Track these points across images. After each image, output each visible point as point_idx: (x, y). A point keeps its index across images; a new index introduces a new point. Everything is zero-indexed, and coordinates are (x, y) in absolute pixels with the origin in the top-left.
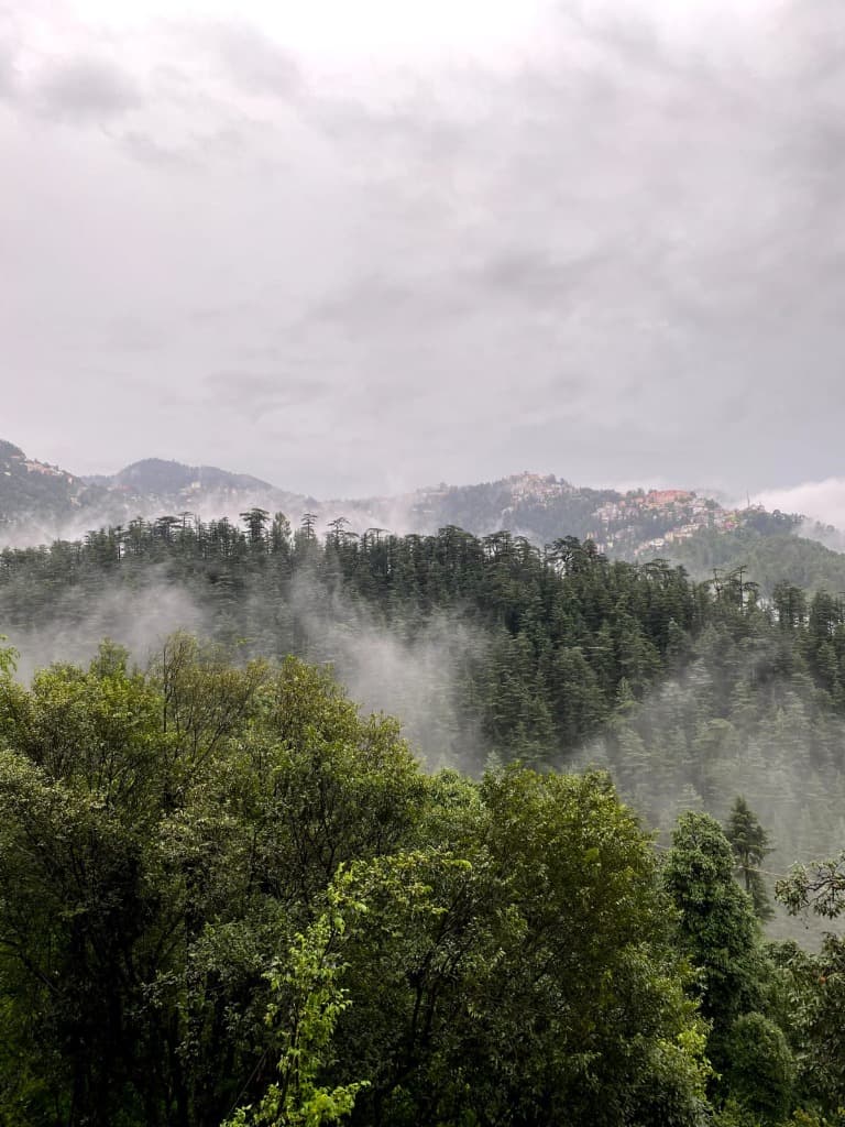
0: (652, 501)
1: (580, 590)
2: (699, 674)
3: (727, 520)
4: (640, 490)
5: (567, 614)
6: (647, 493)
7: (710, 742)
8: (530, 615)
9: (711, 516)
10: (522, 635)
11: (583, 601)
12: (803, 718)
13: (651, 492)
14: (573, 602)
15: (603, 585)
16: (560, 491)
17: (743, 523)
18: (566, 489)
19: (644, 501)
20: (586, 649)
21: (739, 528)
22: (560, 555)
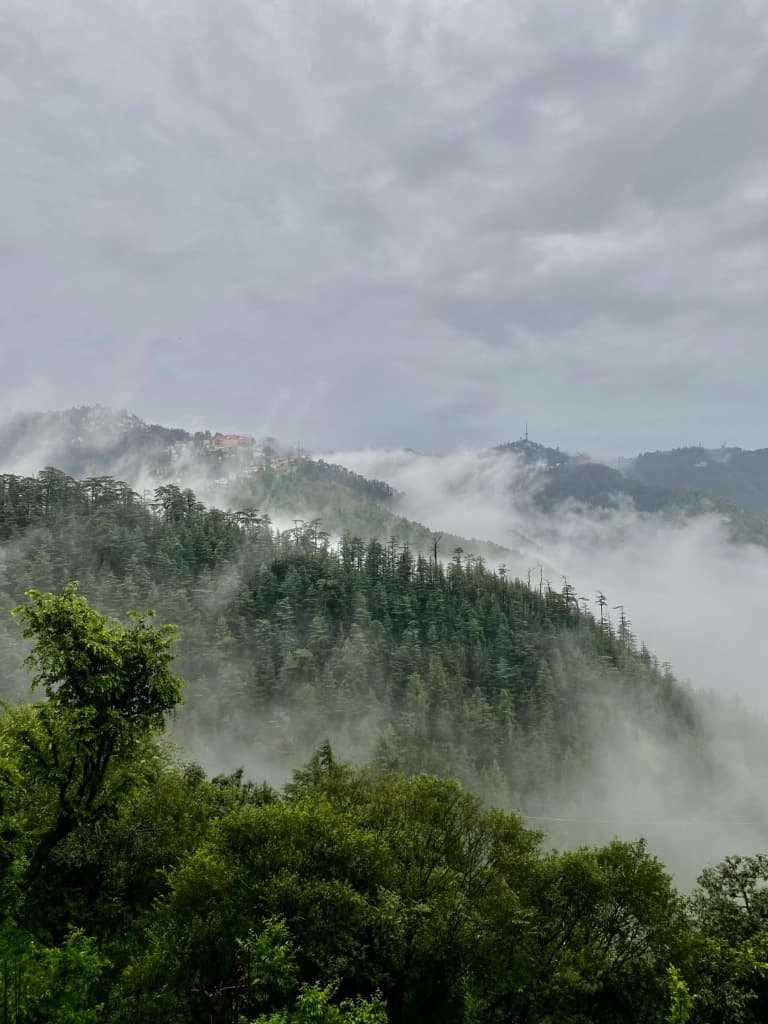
0: (218, 443)
1: (183, 537)
2: (285, 611)
3: (282, 465)
4: (208, 433)
5: (171, 558)
6: (213, 435)
7: (294, 669)
8: (136, 559)
9: (268, 462)
10: (129, 580)
11: (185, 546)
12: (364, 645)
13: (217, 434)
14: (177, 548)
15: (203, 533)
16: (132, 426)
17: (295, 469)
18: (138, 425)
19: (211, 444)
20: (189, 591)
21: (291, 473)
22: (161, 502)
